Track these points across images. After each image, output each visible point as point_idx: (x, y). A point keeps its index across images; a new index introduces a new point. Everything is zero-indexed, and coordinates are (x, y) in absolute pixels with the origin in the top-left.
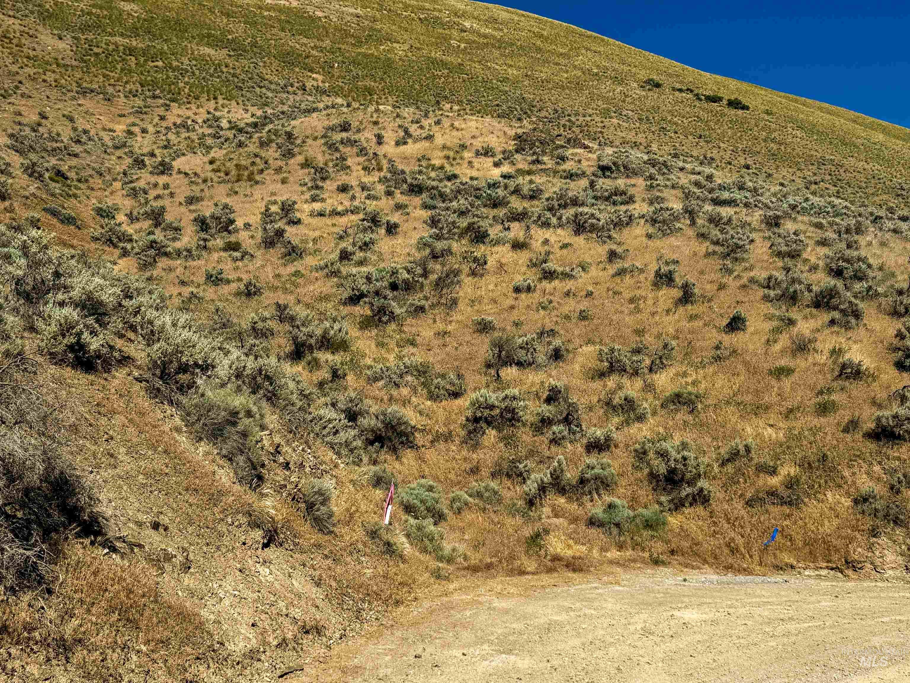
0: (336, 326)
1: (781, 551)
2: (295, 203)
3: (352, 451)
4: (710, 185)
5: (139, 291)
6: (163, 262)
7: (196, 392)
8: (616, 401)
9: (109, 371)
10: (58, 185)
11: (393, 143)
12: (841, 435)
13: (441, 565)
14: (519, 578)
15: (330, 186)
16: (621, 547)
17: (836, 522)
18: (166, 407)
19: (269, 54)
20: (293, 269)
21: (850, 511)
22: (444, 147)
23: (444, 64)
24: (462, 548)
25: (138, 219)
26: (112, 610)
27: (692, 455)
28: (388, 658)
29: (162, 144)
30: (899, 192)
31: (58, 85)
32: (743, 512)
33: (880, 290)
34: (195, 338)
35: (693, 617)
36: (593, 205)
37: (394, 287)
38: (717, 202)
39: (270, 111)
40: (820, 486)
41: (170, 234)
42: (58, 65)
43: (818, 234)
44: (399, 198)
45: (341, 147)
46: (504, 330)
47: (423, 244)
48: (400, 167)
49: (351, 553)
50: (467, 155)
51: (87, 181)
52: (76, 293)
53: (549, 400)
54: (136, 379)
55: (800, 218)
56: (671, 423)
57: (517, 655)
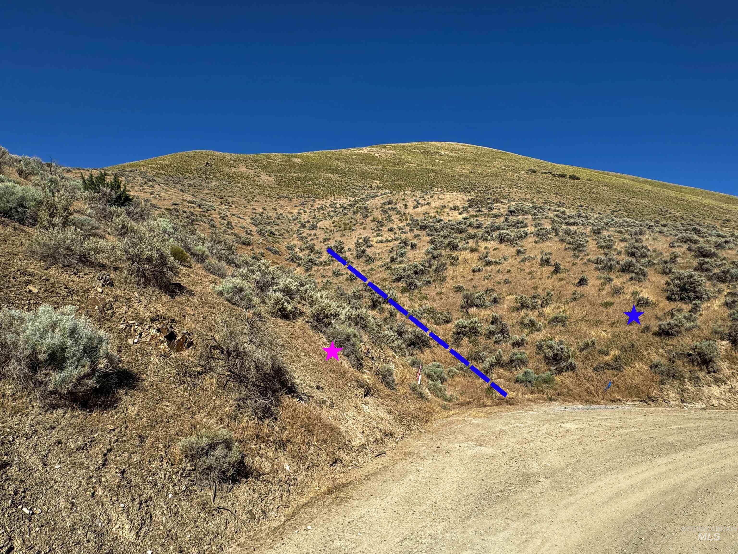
0: (391, 292)
1: (614, 393)
2: (369, 238)
3: (401, 350)
4: (564, 216)
5: (306, 283)
6: (315, 268)
7: (332, 327)
8: (526, 322)
9: (295, 319)
10: (271, 238)
11: (412, 208)
12: (641, 334)
13: (446, 403)
14: (483, 408)
15: (385, 229)
16: (532, 393)
17: (641, 378)
18: (320, 334)
19: (356, 174)
20: (370, 267)
21: (649, 372)
22: (435, 207)
23: (433, 171)
24: (455, 394)
25: (304, 250)
26: (302, 426)
27: (565, 347)
28: (424, 448)
29: (312, 217)
30: (660, 213)
31: (270, 196)
32: (592, 374)
33: (655, 261)
34: (330, 302)
35: (571, 426)
36: (507, 229)
37: (416, 273)
38: (568, 224)
39: (357, 198)
40: (631, 360)
41: (317, 255)
42: (269, 187)
43: (621, 236)
44: (416, 232)
45: (389, 212)
46: (469, 290)
47: (428, 252)
48: (416, 218)
49: (404, 398)
50: (446, 210)
51: (283, 235)
52: (281, 286)
53: (493, 323)
54: (307, 322)
55: (610, 229)
56: (553, 331)
57: (485, 447)
